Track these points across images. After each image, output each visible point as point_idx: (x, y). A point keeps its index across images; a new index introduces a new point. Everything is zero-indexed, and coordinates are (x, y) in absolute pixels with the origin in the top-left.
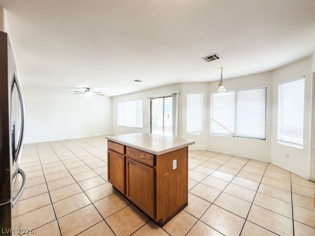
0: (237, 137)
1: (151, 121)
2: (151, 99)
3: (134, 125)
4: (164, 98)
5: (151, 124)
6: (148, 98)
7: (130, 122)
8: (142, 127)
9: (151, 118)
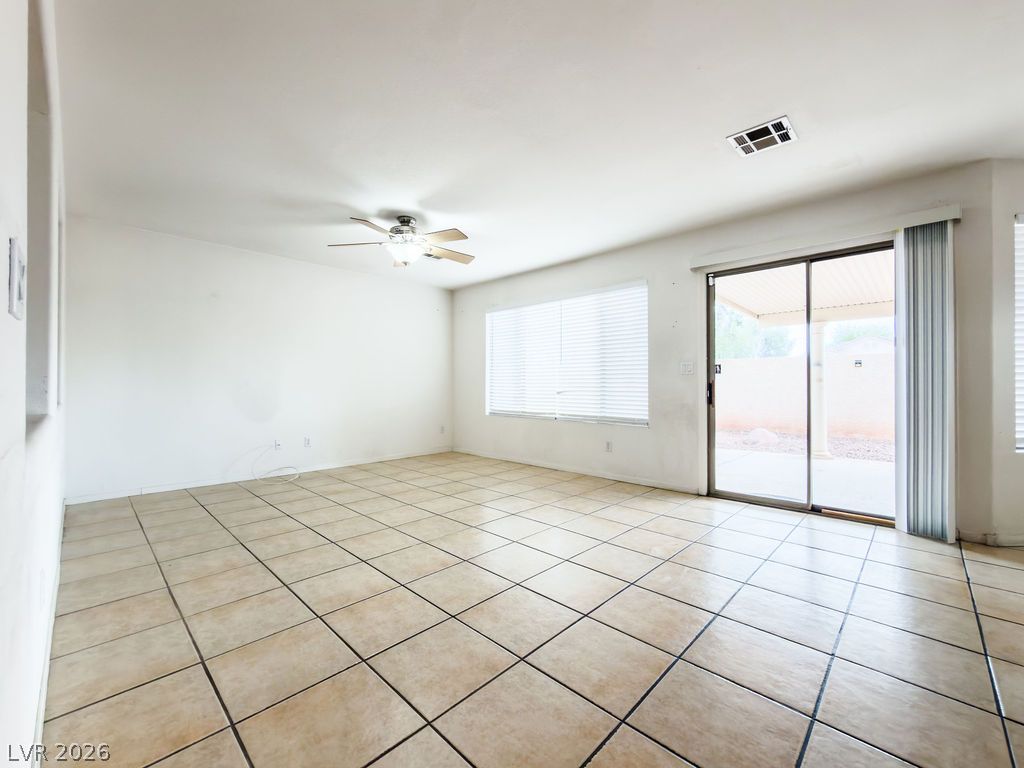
1: (710, 387)
2: (708, 278)
3: (588, 407)
4: (812, 261)
5: (710, 400)
6: (695, 270)
7: (558, 393)
8: (647, 418)
9: (711, 369)
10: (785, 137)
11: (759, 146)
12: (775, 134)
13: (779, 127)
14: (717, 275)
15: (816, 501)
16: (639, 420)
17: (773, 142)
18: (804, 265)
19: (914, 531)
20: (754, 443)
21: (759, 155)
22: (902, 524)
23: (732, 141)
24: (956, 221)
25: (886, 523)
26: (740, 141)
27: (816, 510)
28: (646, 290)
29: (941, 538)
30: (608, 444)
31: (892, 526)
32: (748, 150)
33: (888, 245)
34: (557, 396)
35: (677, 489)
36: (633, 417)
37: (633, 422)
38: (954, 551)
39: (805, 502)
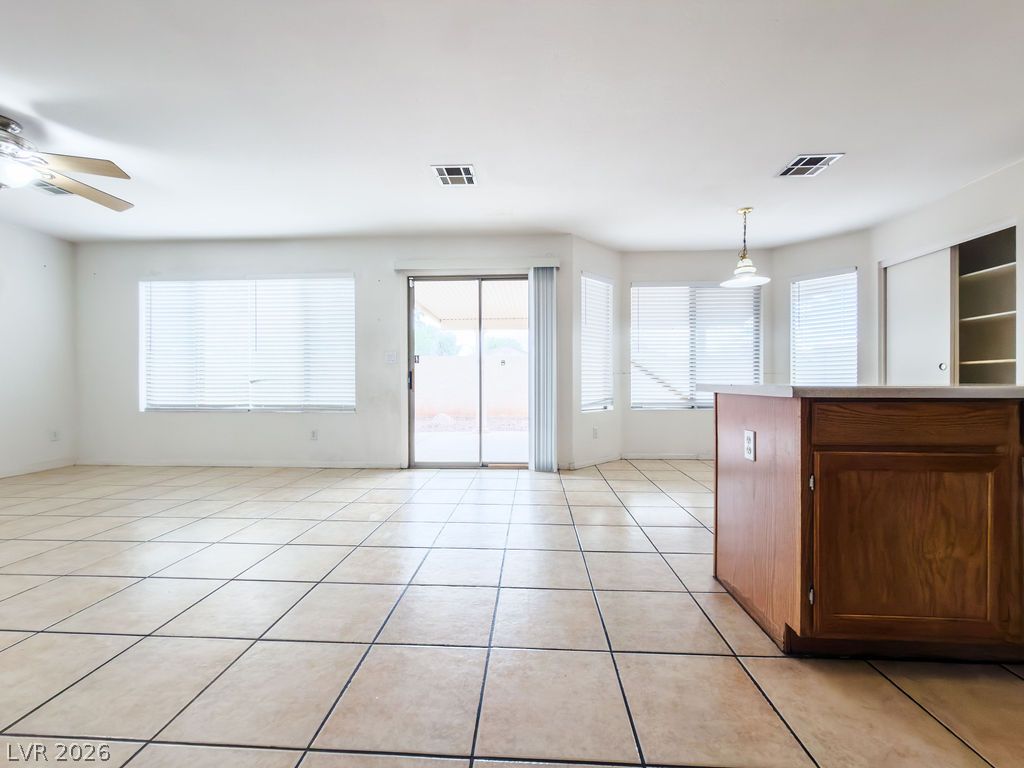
0: (699, 407)
1: (411, 375)
2: (409, 280)
3: (288, 396)
4: (483, 280)
5: (411, 386)
6: (399, 271)
7: (252, 382)
8: (354, 404)
9: (412, 359)
10: (470, 181)
11: (454, 181)
12: (464, 176)
13: (467, 171)
14: (416, 278)
15: (485, 460)
16: (346, 406)
17: (461, 181)
18: (477, 282)
19: (538, 469)
20: (436, 426)
21: (453, 188)
22: (532, 466)
23: (434, 169)
24: (558, 268)
25: (523, 467)
26: (440, 172)
27: (484, 466)
28: (353, 282)
29: (550, 471)
30: (314, 433)
31: (527, 468)
32: (445, 182)
33: (525, 277)
34: (251, 385)
35: (383, 466)
36: (339, 404)
37: (340, 408)
38: (555, 476)
39: (478, 461)
